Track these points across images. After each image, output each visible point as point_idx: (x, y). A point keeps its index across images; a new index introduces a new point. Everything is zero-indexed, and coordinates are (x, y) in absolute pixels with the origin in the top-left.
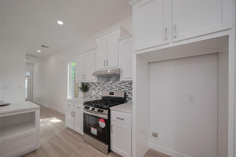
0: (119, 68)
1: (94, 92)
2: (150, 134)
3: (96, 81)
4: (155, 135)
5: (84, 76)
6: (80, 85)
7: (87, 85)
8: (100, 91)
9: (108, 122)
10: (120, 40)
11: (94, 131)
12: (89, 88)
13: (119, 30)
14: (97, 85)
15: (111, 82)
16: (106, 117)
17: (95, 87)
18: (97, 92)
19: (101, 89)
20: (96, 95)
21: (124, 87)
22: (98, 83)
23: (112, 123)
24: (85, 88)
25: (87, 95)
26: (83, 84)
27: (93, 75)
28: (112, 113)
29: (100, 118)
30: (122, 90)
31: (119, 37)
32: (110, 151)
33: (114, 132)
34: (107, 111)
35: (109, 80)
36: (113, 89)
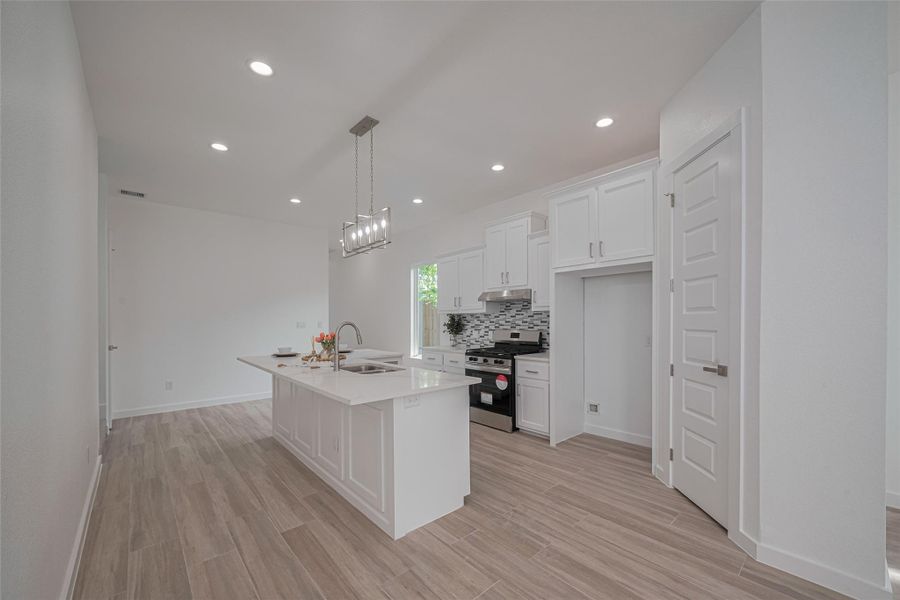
0: (529, 287)
1: (475, 335)
2: (587, 408)
3: (484, 311)
4: (594, 408)
5: (458, 301)
6: (447, 320)
7: (460, 319)
8: (491, 333)
9: (511, 379)
10: (531, 237)
11: (487, 398)
12: (464, 325)
13: (530, 219)
14: (482, 318)
15: (513, 312)
16: (508, 371)
17: (478, 323)
18: (482, 333)
19: (493, 328)
20: (480, 340)
21: (539, 323)
22: (485, 315)
23: (518, 381)
24: (456, 325)
25: (460, 341)
26: (452, 317)
27: (479, 300)
28: (519, 364)
29: (497, 375)
30: (536, 328)
31: (529, 233)
32: (515, 429)
33: (522, 395)
34: (510, 361)
35: (508, 308)
36: (518, 327)
